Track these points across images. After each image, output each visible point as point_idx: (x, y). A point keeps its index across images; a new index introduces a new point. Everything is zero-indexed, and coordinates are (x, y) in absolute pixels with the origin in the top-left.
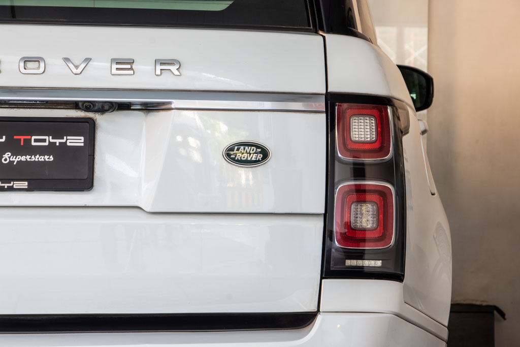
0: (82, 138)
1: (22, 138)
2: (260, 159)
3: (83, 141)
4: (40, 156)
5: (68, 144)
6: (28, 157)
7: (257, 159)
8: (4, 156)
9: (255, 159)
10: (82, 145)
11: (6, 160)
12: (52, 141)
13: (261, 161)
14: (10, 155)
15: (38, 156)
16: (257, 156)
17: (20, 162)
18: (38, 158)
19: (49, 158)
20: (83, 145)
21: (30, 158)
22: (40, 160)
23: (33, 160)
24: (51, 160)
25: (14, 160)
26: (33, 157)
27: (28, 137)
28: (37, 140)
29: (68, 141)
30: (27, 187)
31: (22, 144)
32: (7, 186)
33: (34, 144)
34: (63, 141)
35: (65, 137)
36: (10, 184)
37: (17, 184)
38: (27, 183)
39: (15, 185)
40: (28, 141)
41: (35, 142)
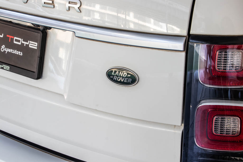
0: (36, 43)
1: (10, 37)
2: (130, 82)
3: (36, 46)
4: (17, 51)
5: (30, 46)
6: (12, 50)
7: (128, 82)
8: (2, 47)
9: (126, 82)
10: (36, 48)
11: (2, 49)
12: (23, 42)
13: (130, 83)
14: (4, 47)
15: (16, 51)
16: (128, 80)
17: (8, 52)
18: (16, 52)
19: (20, 53)
20: (36, 49)
21: (13, 51)
22: (17, 54)
23: (14, 53)
24: (22, 55)
25: (6, 50)
26: (14, 51)
27: (12, 37)
28: (16, 40)
29: (30, 44)
30: (9, 70)
31: (10, 41)
32: (1, 67)
33: (15, 42)
34: (28, 43)
35: (29, 41)
36: (2, 66)
37: (5, 67)
38: (9, 67)
39: (4, 67)
40: (12, 39)
41: (15, 41)
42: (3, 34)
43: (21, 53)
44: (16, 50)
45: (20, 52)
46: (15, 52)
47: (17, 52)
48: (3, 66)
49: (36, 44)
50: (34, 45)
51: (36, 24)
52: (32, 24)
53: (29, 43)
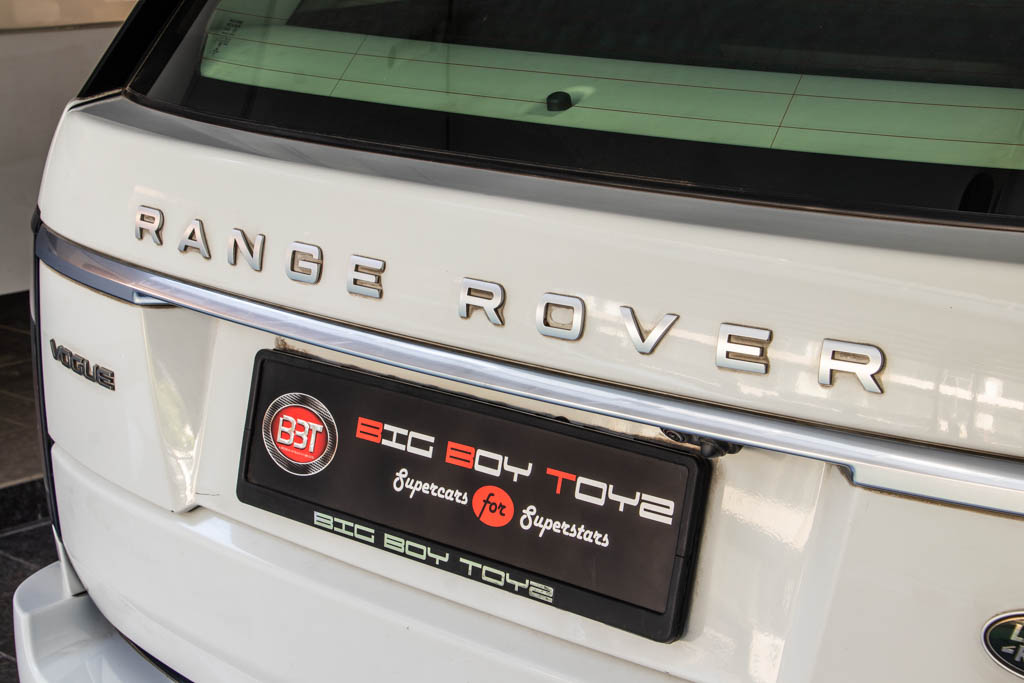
0: (671, 504)
1: (561, 475)
3: (670, 512)
4: (586, 529)
5: (643, 514)
6: (565, 526)
8: (524, 511)
10: (669, 521)
11: (526, 522)
12: (613, 497)
14: (533, 513)
15: (582, 529)
17: (549, 533)
18: (582, 534)
19: (601, 539)
20: (670, 523)
21: (568, 530)
22: (586, 539)
23: (573, 535)
24: (606, 545)
25: (541, 526)
26: (573, 529)
27: (570, 477)
28: (585, 489)
29: (644, 505)
30: (550, 600)
31: (558, 491)
32: (519, 587)
33: (579, 496)
34: (634, 502)
35: (638, 494)
36: (524, 583)
37: (536, 587)
38: (551, 590)
39: (532, 589)
40: (569, 486)
41: (580, 492)
42: (530, 465)
43: (606, 538)
44: (583, 526)
45: (598, 535)
46: (580, 533)
47: (588, 532)
48: (526, 586)
49: (668, 507)
50: (658, 509)
51: (680, 433)
52: (665, 430)
53: (641, 501)
